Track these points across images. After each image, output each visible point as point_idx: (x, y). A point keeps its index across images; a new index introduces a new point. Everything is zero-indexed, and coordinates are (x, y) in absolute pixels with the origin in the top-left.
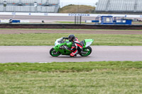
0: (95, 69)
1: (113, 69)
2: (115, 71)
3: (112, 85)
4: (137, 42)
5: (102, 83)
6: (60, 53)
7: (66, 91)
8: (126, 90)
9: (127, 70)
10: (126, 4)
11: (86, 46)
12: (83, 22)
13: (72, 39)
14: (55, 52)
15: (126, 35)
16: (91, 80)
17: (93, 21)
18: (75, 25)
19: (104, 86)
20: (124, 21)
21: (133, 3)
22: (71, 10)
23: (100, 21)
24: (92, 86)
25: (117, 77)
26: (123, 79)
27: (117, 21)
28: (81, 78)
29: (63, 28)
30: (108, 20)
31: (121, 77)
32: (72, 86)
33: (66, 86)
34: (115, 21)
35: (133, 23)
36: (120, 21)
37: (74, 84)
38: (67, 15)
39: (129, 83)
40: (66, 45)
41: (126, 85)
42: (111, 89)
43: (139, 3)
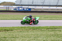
0: (15, 30)
1: (23, 30)
3: (22, 37)
5: (17, 36)
6: (25, 23)
7: (2, 40)
8: (28, 39)
9: (29, 30)
10: (29, 2)
11: (36, 20)
12: (10, 9)
13: (31, 17)
14: (23, 22)
16: (13, 35)
17: (14, 9)
18: (6, 11)
19: (18, 37)
20: (28, 9)
21: (32, 1)
22: (5, 4)
23: (17, 9)
24: (13, 37)
26: (27, 34)
27: (25, 9)
28: (8, 34)
29: (1, 12)
30: (21, 9)
31: (26, 33)
32: (4, 38)
33: (2, 37)
34: (24, 9)
35: (31, 10)
36: (26, 9)
37: (5, 36)
38: (3, 6)
39: (29, 36)
40: (28, 20)
42: (22, 39)
43: (34, 1)
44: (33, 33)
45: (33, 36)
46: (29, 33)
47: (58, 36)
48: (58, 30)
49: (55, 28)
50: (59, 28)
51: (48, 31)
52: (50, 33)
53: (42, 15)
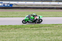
2: (4, 30)
3: (2, 37)
4: (15, 15)
8: (9, 40)
9: (10, 29)
15: (10, 12)
20: (9, 5)
25: (5, 33)
26: (8, 34)
27: (5, 5)
31: (7, 33)
34: (4, 5)
35: (13, 6)
39: (11, 36)
41: (9, 37)
42: (2, 39)
44: (15, 33)
45: (15, 36)
46: (10, 33)
47: (43, 36)
48: (44, 29)
49: (41, 27)
50: (45, 27)
51: (33, 30)
52: (35, 32)
53: (26, 12)
